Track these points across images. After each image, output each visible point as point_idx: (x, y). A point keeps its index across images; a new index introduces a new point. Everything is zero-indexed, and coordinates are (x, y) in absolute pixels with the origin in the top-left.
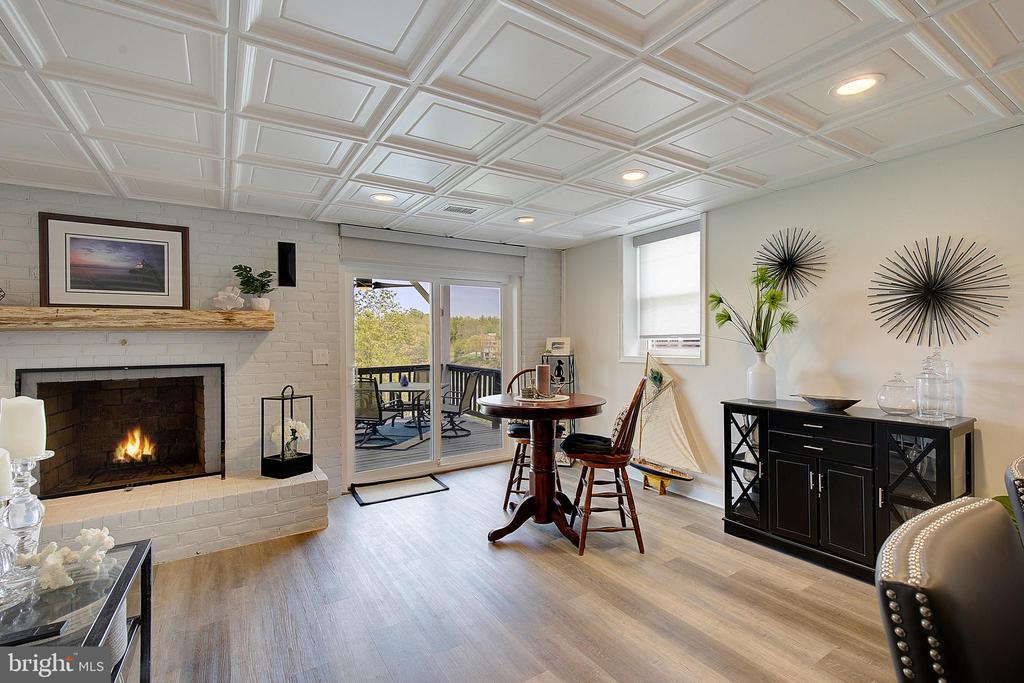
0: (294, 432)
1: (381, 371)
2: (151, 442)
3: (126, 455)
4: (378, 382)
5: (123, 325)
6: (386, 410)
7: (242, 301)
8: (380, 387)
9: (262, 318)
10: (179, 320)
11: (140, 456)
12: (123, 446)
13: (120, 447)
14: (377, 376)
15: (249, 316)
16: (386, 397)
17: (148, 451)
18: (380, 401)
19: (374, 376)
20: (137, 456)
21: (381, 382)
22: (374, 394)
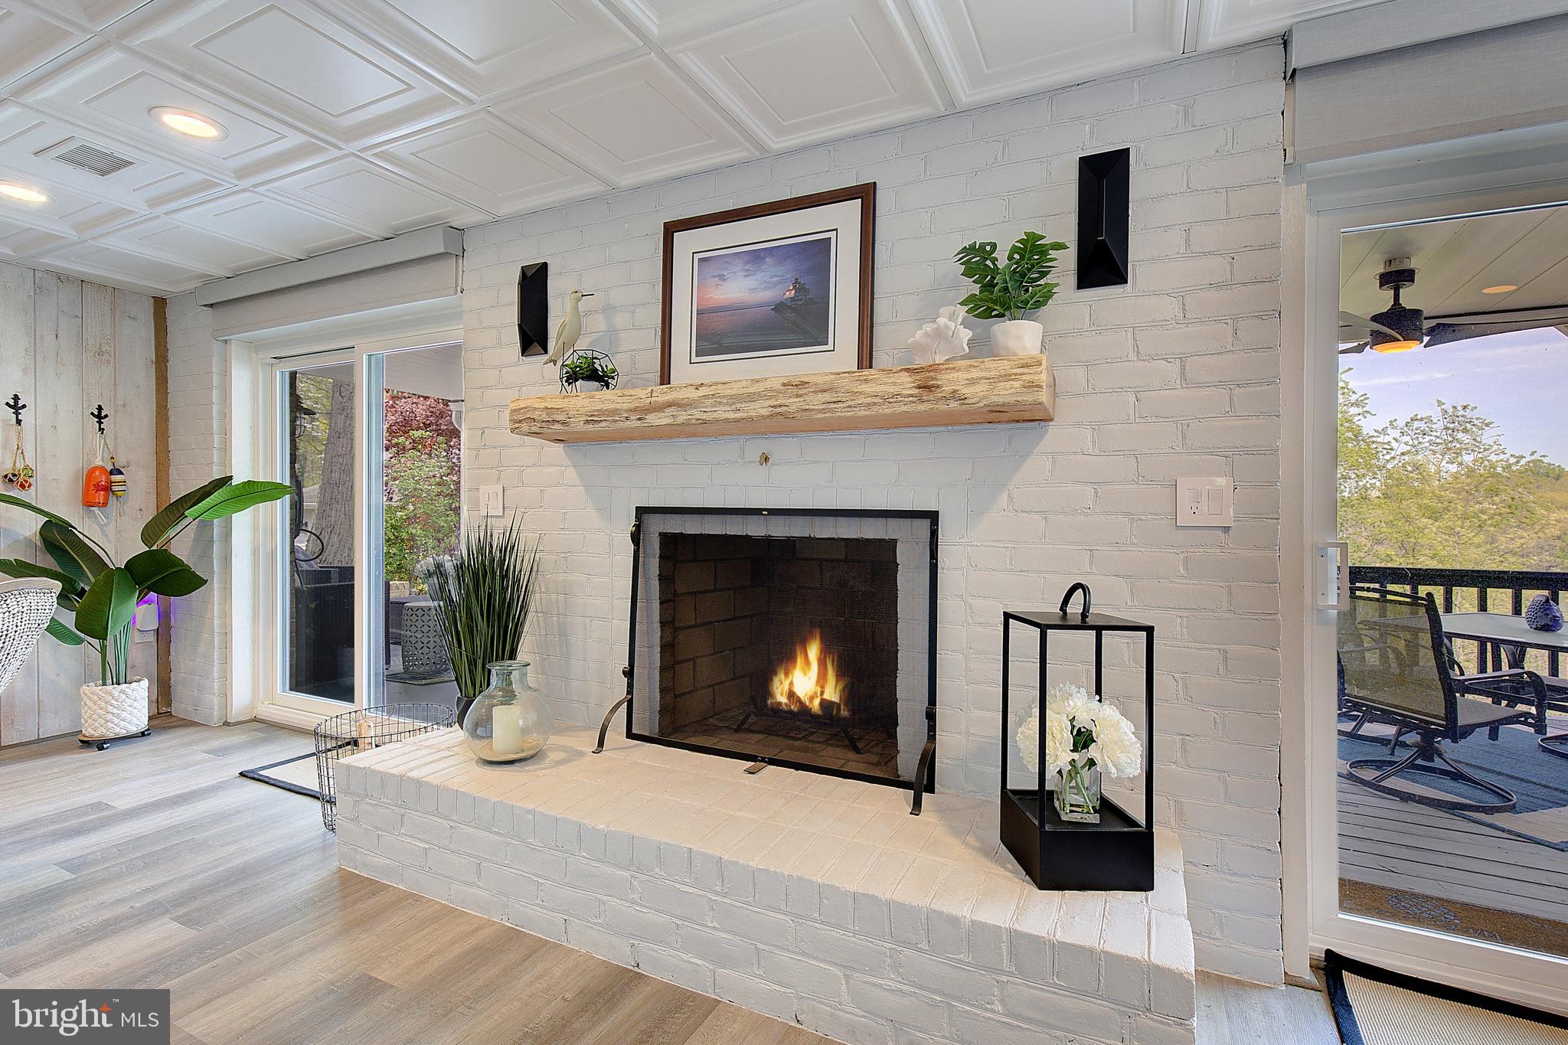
0: (1083, 739)
1: (1451, 579)
2: (840, 675)
3: (791, 694)
4: (1441, 610)
5: (738, 415)
6: (1467, 688)
7: (966, 334)
8: (1448, 624)
9: (1007, 377)
10: (827, 397)
11: (817, 702)
12: (786, 675)
13: (782, 676)
14: (1438, 592)
15: (975, 373)
16: (1466, 655)
17: (832, 693)
18: (1444, 662)
19: (1423, 590)
20: (811, 699)
21: (1448, 609)
22: (1426, 639)
